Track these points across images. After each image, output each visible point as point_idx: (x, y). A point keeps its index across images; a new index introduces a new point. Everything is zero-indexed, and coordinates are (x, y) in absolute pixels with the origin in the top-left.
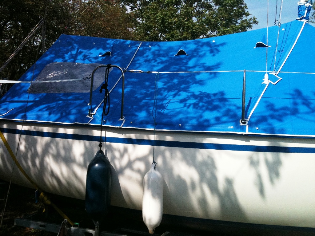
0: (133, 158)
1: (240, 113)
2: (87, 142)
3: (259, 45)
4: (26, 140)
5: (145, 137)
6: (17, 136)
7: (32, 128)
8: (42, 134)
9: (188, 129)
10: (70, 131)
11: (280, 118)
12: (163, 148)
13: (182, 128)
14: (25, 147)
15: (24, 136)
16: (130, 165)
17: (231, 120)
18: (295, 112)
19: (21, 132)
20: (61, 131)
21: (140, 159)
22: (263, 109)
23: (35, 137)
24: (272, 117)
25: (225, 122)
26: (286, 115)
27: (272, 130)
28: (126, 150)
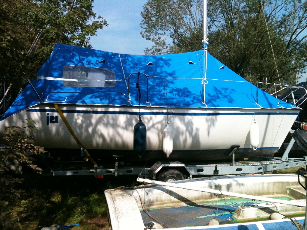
0: (155, 122)
1: (200, 98)
2: (128, 116)
3: (191, 63)
4: (83, 117)
5: (161, 111)
6: (76, 114)
7: (89, 109)
8: (97, 112)
9: (182, 106)
10: (117, 110)
11: (215, 100)
12: (169, 116)
13: (179, 106)
14: (82, 121)
15: (82, 114)
16: (153, 126)
17: (198, 101)
18: (218, 98)
19: (79, 112)
20: (111, 110)
21: (158, 123)
22: (208, 96)
23: (91, 114)
24: (212, 100)
25: (196, 103)
26: (216, 99)
27: (214, 106)
28: (151, 118)
